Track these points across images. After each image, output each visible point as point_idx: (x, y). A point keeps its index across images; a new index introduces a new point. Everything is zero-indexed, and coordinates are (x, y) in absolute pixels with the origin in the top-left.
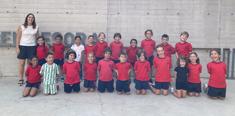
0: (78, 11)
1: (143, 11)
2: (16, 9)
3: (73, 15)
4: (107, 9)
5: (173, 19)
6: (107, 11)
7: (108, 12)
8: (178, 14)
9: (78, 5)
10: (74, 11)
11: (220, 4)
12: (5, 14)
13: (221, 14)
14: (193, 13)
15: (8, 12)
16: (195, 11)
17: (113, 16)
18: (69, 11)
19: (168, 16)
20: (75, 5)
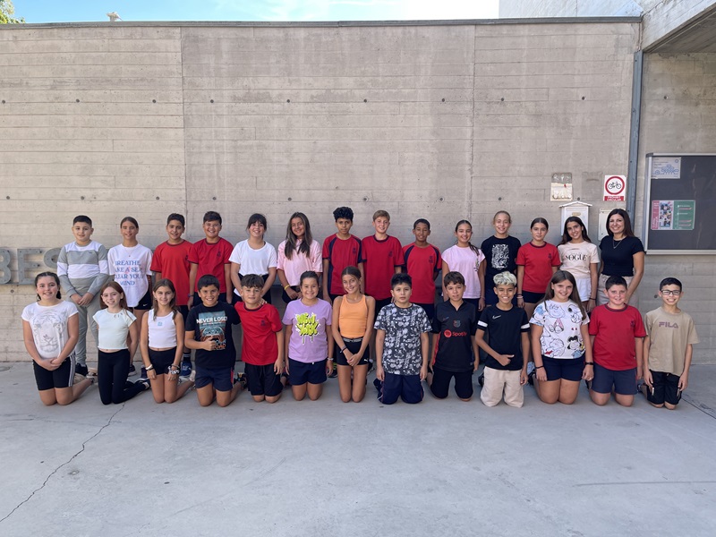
0: (109, 192)
1: (277, 193)
3: (97, 204)
4: (184, 186)
6: (184, 191)
7: (188, 194)
8: (365, 199)
9: (109, 179)
10: (99, 192)
11: (468, 174)
13: (471, 198)
14: (402, 196)
16: (406, 192)
17: (201, 205)
18: (87, 193)
20: (103, 178)
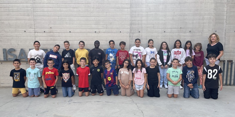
0: (104, 30)
1: (160, 30)
2: (52, 29)
3: (100, 34)
4: (129, 28)
5: (185, 36)
6: (129, 30)
7: (131, 30)
8: (190, 32)
9: (104, 25)
10: (101, 30)
11: (225, 23)
12: (43, 34)
13: (226, 31)
15: (45, 32)
16: (204, 29)
17: (135, 34)
18: (97, 30)
19: (181, 34)
20: (102, 25)
